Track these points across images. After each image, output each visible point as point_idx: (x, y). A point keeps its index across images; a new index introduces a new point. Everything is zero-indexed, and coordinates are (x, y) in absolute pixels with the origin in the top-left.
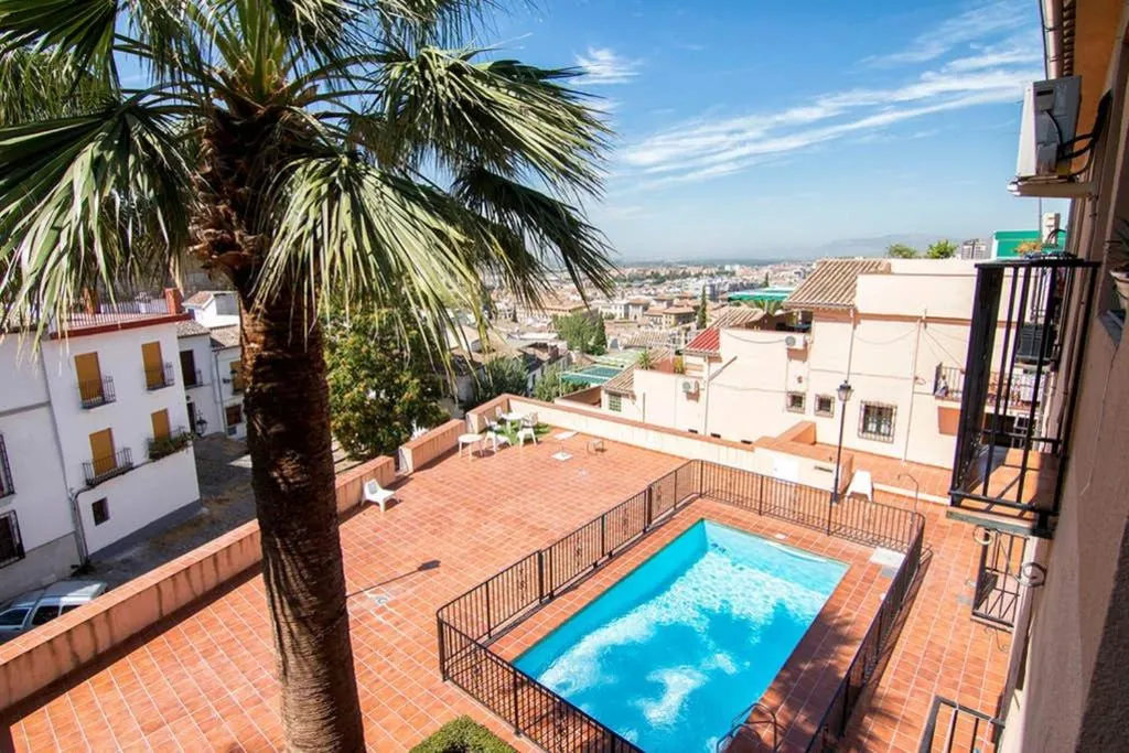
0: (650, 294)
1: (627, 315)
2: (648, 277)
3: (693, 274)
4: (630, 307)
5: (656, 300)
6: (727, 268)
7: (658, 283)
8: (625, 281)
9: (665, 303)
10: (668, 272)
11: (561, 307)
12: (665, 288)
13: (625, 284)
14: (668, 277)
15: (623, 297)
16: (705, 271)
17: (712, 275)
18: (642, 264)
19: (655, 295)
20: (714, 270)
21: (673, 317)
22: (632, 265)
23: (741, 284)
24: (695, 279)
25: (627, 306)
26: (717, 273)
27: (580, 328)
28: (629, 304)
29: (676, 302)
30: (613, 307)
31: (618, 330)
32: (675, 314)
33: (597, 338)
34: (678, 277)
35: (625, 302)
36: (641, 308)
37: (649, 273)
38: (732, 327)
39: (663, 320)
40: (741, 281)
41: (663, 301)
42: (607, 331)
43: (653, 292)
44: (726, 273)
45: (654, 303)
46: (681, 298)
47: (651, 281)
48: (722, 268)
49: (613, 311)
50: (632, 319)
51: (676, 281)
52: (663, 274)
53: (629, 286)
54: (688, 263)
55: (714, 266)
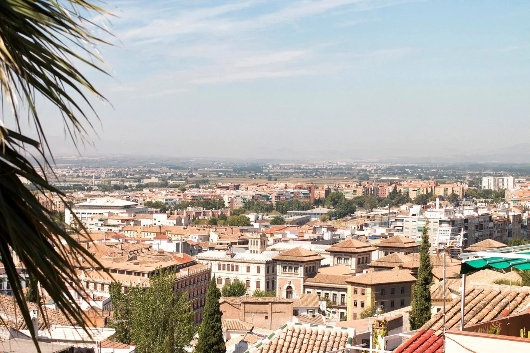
0: (319, 240)
1: (271, 285)
2: (319, 202)
3: (413, 195)
4: (279, 268)
5: (334, 253)
6: (487, 183)
7: (340, 216)
8: (269, 209)
9: (353, 261)
10: (360, 192)
11: (131, 267)
12: (353, 226)
13: (269, 217)
14: (360, 203)
15: (264, 244)
16: (439, 191)
17: (454, 199)
18: (307, 173)
19: (333, 242)
20: (458, 189)
21: (369, 290)
22: (285, 175)
23: (518, 218)
24: (417, 208)
25: (271, 265)
26: (465, 195)
27: (168, 314)
28: (275, 261)
29: (376, 256)
30: (243, 268)
31: (249, 318)
32: (374, 286)
33: (205, 337)
34: (381, 202)
35: (268, 255)
36: (301, 270)
37: (320, 193)
38: (474, 329)
39: (349, 297)
40: (517, 212)
41: (348, 255)
42: (226, 321)
43: (327, 236)
44: (486, 194)
45: (328, 259)
46: (387, 250)
47: (325, 210)
48: (476, 182)
49: (242, 276)
50: (281, 294)
51: (380, 211)
52: (349, 197)
53: (277, 222)
54: (403, 172)
55: (458, 178)
